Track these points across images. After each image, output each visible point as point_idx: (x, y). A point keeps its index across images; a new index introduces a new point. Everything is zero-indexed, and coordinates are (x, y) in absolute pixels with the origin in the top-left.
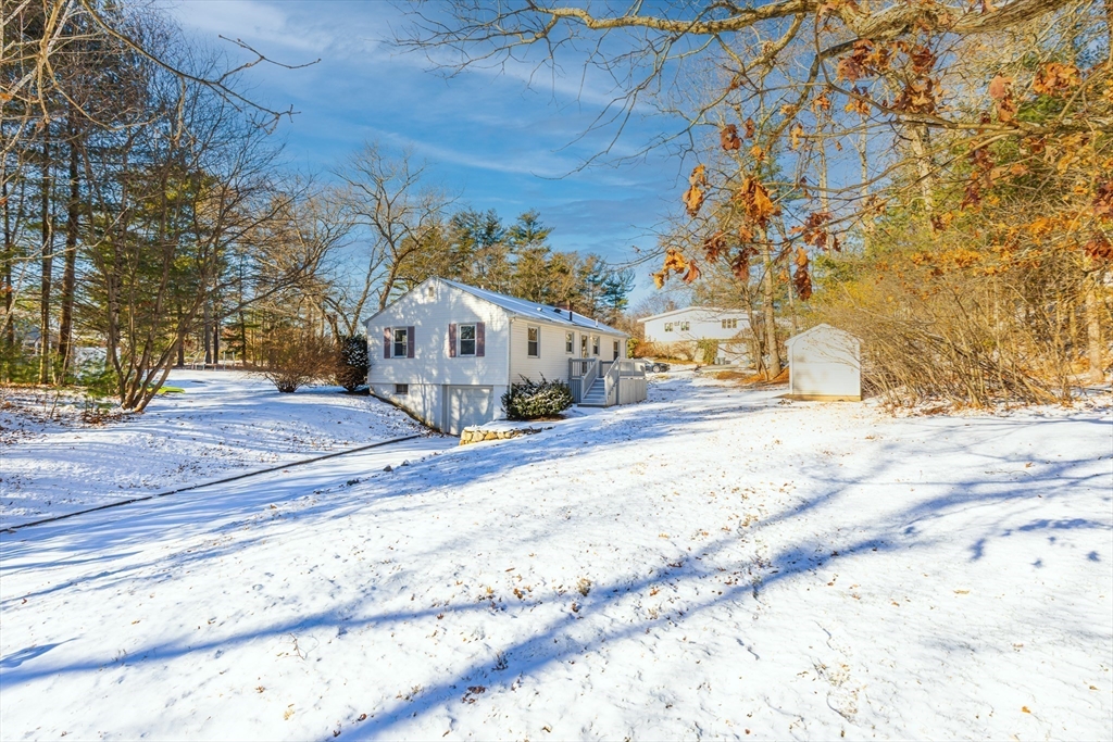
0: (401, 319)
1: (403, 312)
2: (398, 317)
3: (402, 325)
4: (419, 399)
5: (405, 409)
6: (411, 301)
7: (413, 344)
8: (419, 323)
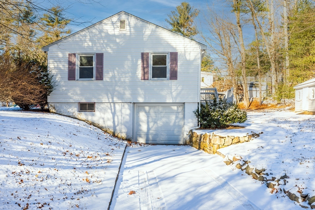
0: (89, 46)
1: (91, 40)
2: (86, 44)
3: (89, 51)
4: (109, 115)
5: (93, 124)
6: (101, 31)
7: (102, 68)
8: (109, 50)
